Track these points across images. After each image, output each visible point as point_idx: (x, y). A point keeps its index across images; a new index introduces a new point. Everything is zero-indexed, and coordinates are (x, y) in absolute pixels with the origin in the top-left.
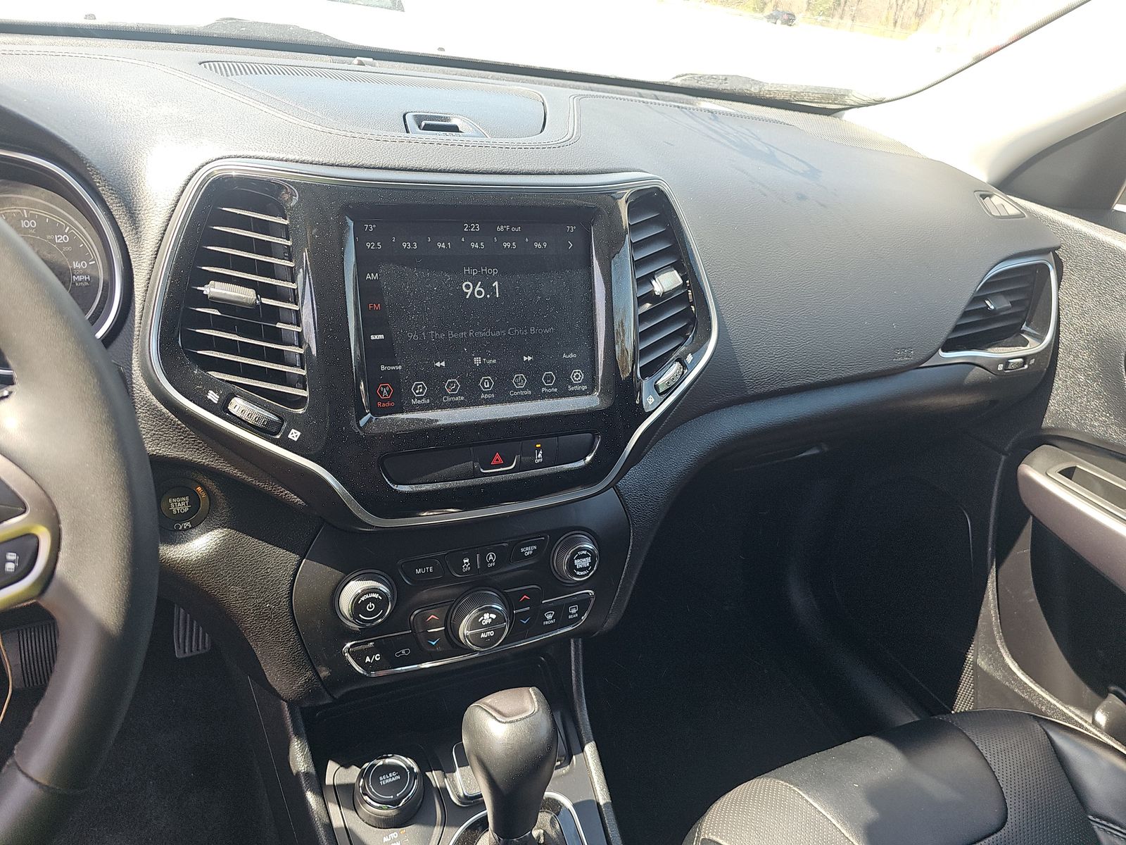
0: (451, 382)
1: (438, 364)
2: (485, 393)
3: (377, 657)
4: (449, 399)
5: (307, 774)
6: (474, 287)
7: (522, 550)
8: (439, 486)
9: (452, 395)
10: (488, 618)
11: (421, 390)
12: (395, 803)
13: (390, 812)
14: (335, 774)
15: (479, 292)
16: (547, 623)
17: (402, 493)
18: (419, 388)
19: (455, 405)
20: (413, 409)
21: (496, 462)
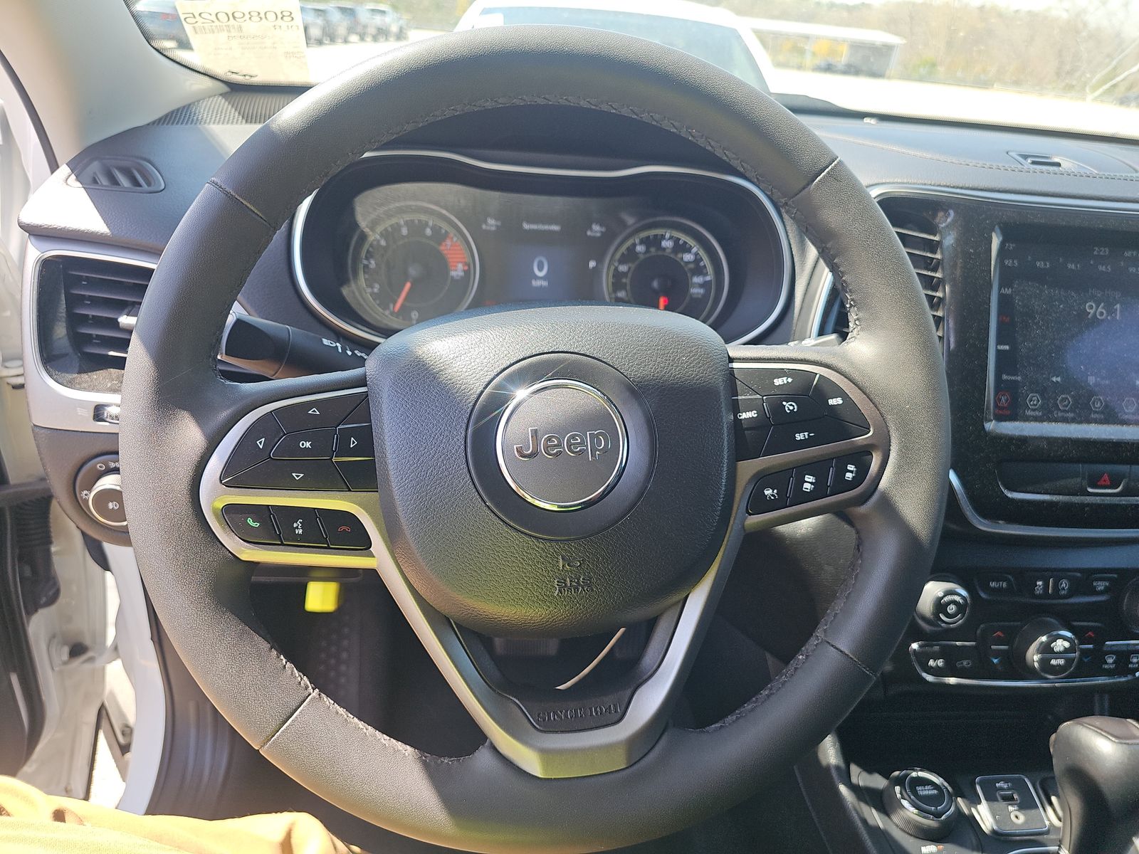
0: (1063, 398)
1: (1054, 379)
2: (1096, 412)
3: (940, 663)
4: (1060, 414)
5: (837, 768)
6: (1097, 307)
7: (1095, 584)
8: (1047, 497)
9: (1064, 411)
10: (1060, 645)
11: (1035, 403)
12: (937, 815)
13: (930, 823)
14: (860, 777)
15: (1102, 314)
16: (1106, 666)
17: (1013, 500)
18: (1034, 400)
19: (1065, 420)
20: (1027, 419)
21: (1103, 483)
